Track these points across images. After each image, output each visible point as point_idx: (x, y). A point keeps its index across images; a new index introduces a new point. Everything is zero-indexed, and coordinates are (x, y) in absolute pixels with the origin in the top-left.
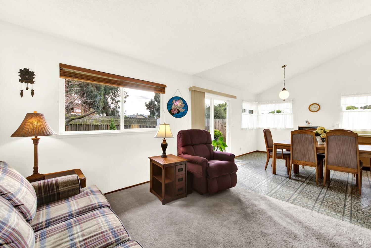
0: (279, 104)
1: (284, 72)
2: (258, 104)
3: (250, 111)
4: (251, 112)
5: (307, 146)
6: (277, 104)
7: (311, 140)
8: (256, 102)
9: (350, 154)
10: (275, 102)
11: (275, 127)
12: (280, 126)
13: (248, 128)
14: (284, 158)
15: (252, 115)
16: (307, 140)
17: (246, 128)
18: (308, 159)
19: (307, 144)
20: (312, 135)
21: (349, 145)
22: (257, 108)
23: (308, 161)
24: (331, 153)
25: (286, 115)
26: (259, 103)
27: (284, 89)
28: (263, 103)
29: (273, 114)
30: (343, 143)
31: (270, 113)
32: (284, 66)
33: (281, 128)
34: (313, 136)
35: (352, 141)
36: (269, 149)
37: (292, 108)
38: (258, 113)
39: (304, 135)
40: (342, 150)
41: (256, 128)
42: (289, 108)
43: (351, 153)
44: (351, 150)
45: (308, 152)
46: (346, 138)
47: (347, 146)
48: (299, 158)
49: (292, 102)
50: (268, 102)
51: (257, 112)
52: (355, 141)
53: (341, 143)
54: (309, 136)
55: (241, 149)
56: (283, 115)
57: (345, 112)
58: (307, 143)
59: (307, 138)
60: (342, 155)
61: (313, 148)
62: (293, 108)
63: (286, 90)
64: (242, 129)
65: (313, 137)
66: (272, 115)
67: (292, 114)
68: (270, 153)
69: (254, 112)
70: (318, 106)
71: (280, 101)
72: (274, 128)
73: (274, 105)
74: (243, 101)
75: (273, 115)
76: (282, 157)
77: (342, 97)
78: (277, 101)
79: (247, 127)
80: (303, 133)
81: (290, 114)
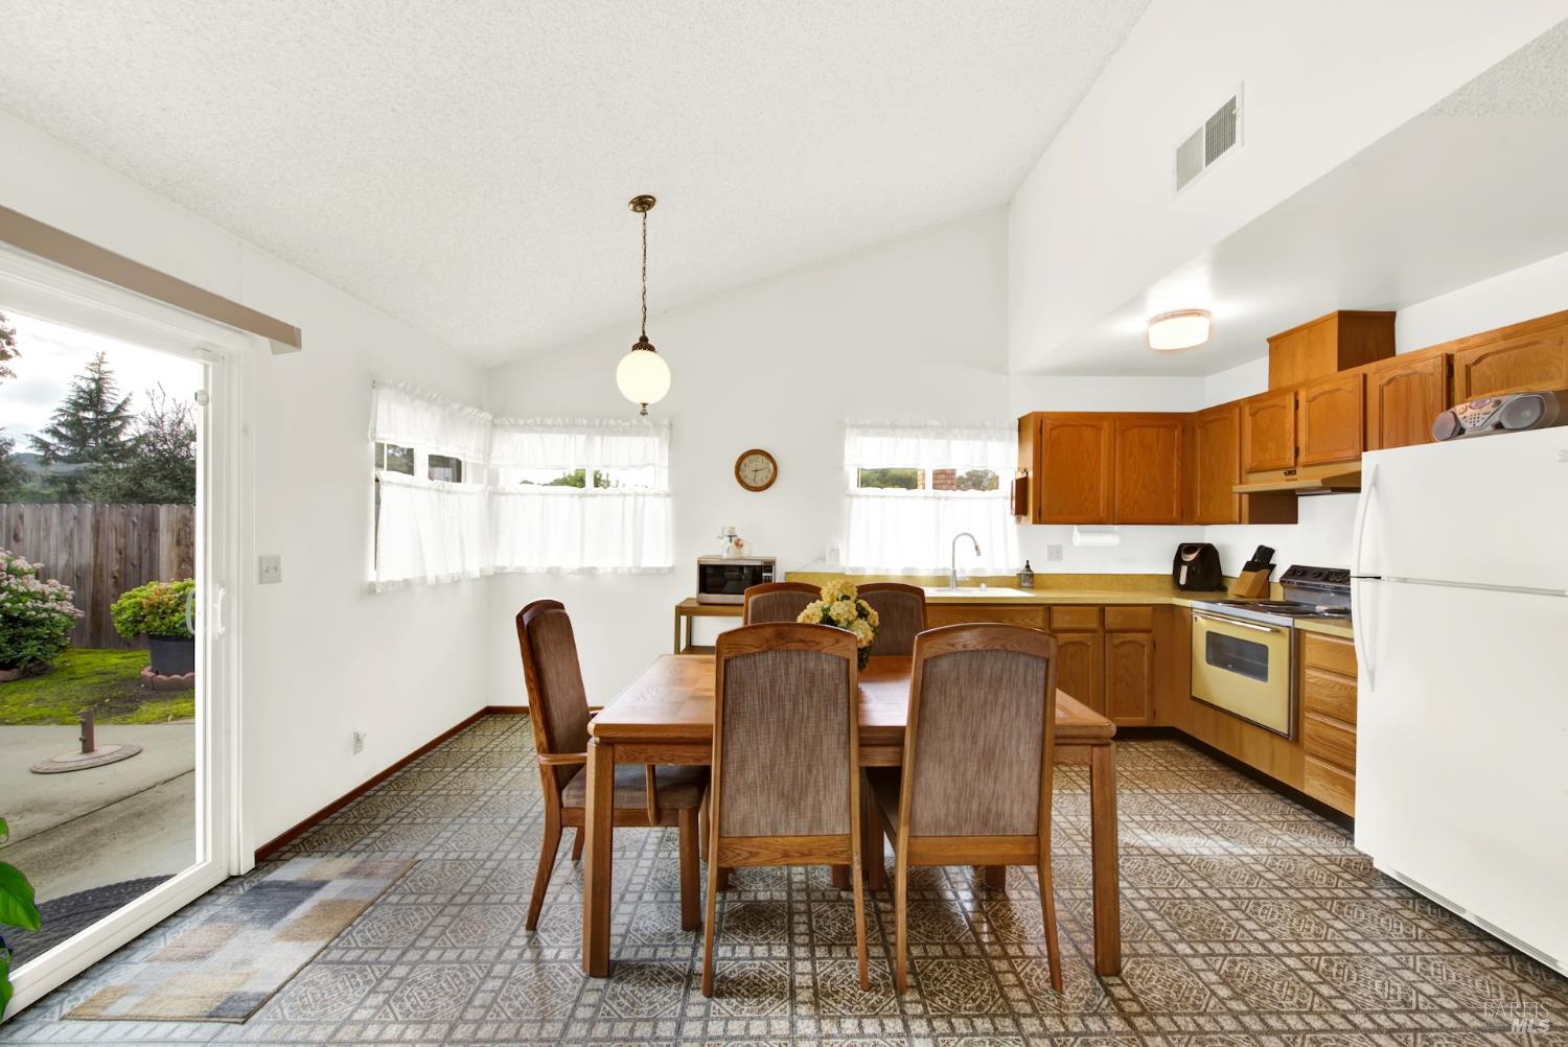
0: (605, 438)
1: (642, 238)
2: (494, 425)
3: (437, 461)
4: (449, 467)
5: (811, 731)
6: (598, 439)
7: (836, 691)
8: (481, 409)
9: (1014, 758)
10: (588, 426)
11: (588, 563)
12: (612, 559)
13: (424, 579)
14: (659, 820)
15: (449, 492)
16: (810, 693)
17: (407, 583)
18: (809, 815)
19: (813, 720)
20: (839, 658)
21: (1014, 709)
22: (488, 454)
23: (811, 829)
24: (931, 765)
25: (641, 498)
26: (497, 421)
27: (644, 344)
28: (521, 422)
29: (577, 490)
30: (990, 698)
31: (558, 483)
32: (643, 203)
33: (615, 570)
34: (848, 661)
35: (1029, 679)
36: (555, 768)
37: (666, 464)
38: (493, 479)
39: (795, 657)
40: (981, 742)
41: (481, 570)
42: (653, 464)
43: (1021, 749)
44: (1019, 735)
45: (814, 772)
46: (1008, 665)
47: (1006, 713)
48: (762, 823)
49: (665, 432)
50: (549, 422)
51: (485, 473)
52: (1041, 683)
53: (982, 695)
54: (826, 666)
55: (358, 739)
56: (627, 498)
57: (858, 496)
58: (813, 714)
59: (813, 675)
60: (978, 772)
61: (843, 738)
62: (672, 466)
63: (651, 349)
64: (371, 590)
65: (843, 665)
66: (572, 495)
67: (669, 495)
68: (564, 793)
69: (467, 472)
70: (771, 466)
71: (612, 422)
72: (582, 571)
73: (581, 438)
74: (374, 384)
75: (576, 498)
76: (650, 814)
77: (848, 431)
78: (597, 422)
79: (409, 575)
80: (792, 646)
81: (656, 495)
